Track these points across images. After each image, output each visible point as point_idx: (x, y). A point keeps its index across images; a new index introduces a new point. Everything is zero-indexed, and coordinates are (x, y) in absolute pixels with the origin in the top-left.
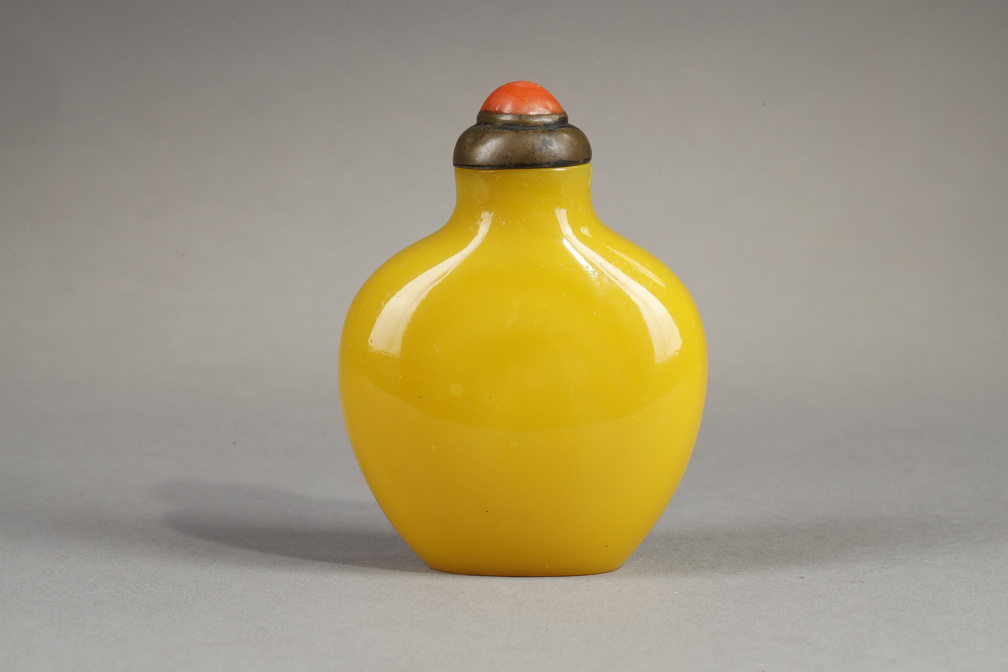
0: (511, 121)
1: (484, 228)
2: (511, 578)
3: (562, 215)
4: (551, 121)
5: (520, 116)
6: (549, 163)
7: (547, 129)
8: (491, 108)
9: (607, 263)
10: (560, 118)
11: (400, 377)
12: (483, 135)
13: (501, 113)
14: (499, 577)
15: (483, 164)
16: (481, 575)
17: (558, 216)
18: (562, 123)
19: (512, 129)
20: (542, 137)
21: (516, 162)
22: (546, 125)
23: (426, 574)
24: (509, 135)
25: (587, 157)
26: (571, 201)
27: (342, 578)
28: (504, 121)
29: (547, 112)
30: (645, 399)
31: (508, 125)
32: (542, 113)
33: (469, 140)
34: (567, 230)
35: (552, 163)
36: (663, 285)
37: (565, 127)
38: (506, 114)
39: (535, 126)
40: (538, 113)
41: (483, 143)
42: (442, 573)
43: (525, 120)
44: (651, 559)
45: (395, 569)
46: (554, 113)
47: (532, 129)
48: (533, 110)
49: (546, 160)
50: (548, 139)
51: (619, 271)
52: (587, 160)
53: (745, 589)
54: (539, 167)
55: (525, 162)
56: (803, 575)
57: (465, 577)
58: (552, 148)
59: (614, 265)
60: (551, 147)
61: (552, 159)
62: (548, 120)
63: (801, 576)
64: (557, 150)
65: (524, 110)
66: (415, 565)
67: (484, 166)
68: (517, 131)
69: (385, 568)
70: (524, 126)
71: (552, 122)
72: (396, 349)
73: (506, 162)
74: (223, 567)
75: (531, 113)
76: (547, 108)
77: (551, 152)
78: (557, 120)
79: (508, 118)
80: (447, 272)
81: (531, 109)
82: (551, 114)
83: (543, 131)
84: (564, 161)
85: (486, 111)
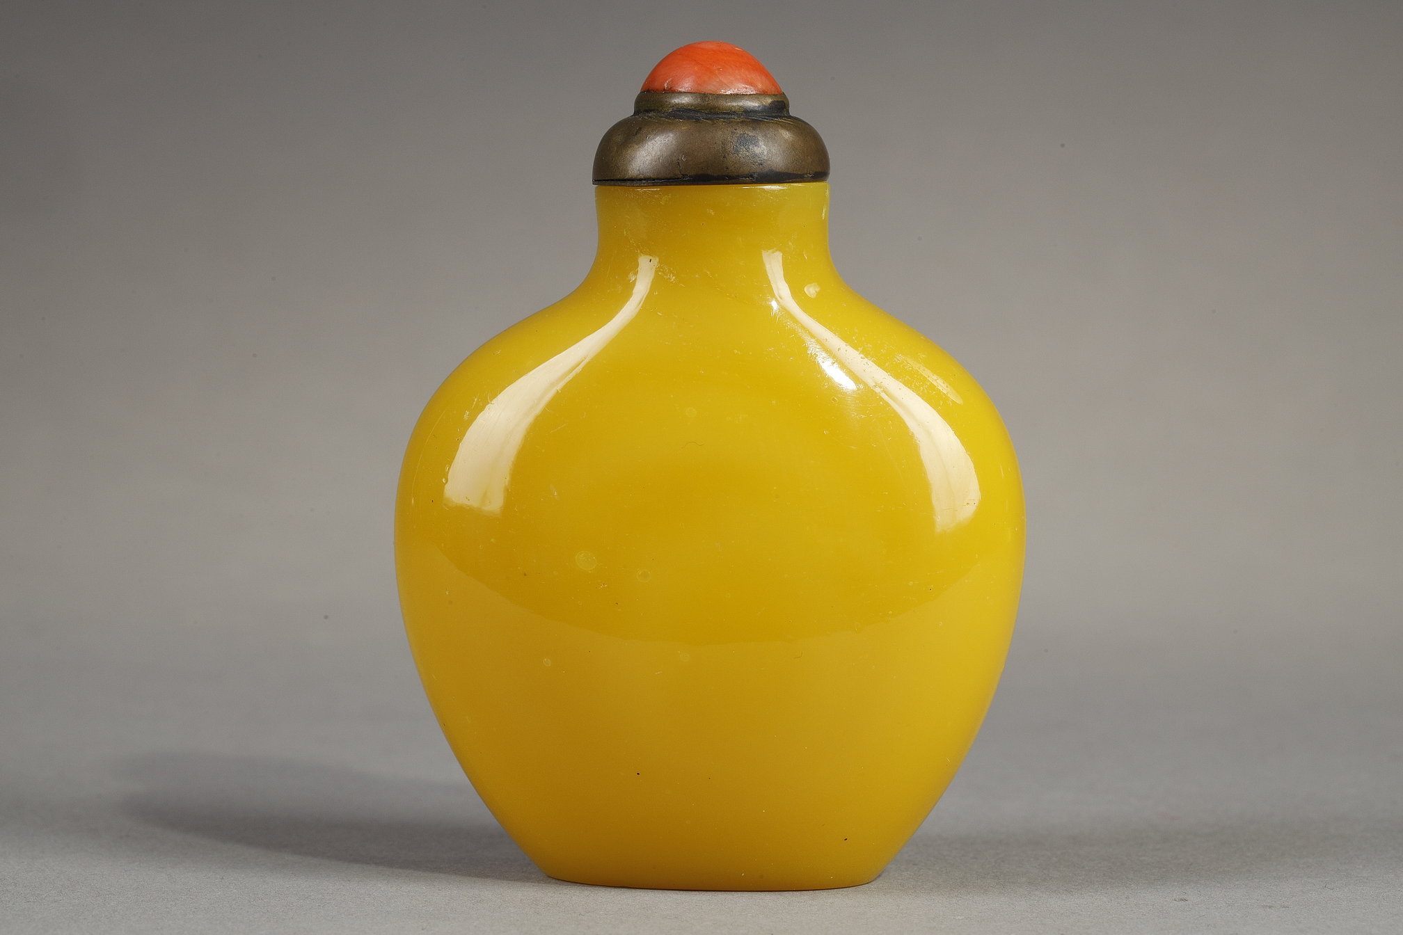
0: (688, 104)
1: (642, 286)
2: (681, 892)
3: (774, 265)
4: (757, 105)
5: (704, 96)
6: (751, 176)
7: (751, 119)
8: (657, 85)
9: (850, 349)
10: (772, 103)
11: (492, 540)
12: (640, 128)
13: (672, 92)
14: (661, 891)
15: (639, 177)
16: (631, 888)
17: (768, 267)
18: (778, 111)
19: (689, 118)
20: (739, 132)
21: (692, 173)
22: (747, 112)
23: (537, 884)
24: (685, 127)
25: (819, 170)
26: (790, 244)
27: (391, 887)
28: (676, 104)
29: (751, 91)
30: (911, 583)
31: (683, 111)
32: (743, 91)
33: (619, 138)
34: (782, 288)
35: (755, 175)
36: (959, 401)
37: (781, 117)
38: (680, 92)
39: (728, 114)
40: (736, 91)
41: (641, 141)
42: (566, 883)
43: (713, 103)
44: (929, 869)
45: (487, 876)
46: (763, 94)
47: (724, 118)
48: (727, 87)
49: (746, 170)
50: (751, 134)
51: (871, 363)
52: (820, 175)
53: (1079, 915)
54: (734, 181)
55: (710, 172)
56: (1185, 897)
57: (603, 889)
58: (757, 150)
59: (862, 352)
60: (756, 148)
61: (756, 169)
62: (753, 104)
63: (1182, 897)
64: (765, 153)
65: (710, 88)
66: (523, 872)
67: (641, 180)
68: (697, 121)
69: (470, 876)
70: (711, 113)
71: (760, 107)
72: (495, 504)
73: (677, 172)
74: (194, 869)
75: (723, 92)
76: (751, 84)
77: (755, 156)
78: (767, 105)
79: (685, 100)
80: (581, 362)
81: (723, 85)
82: (757, 94)
83: (742, 122)
84: (777, 172)
85: (648, 91)
